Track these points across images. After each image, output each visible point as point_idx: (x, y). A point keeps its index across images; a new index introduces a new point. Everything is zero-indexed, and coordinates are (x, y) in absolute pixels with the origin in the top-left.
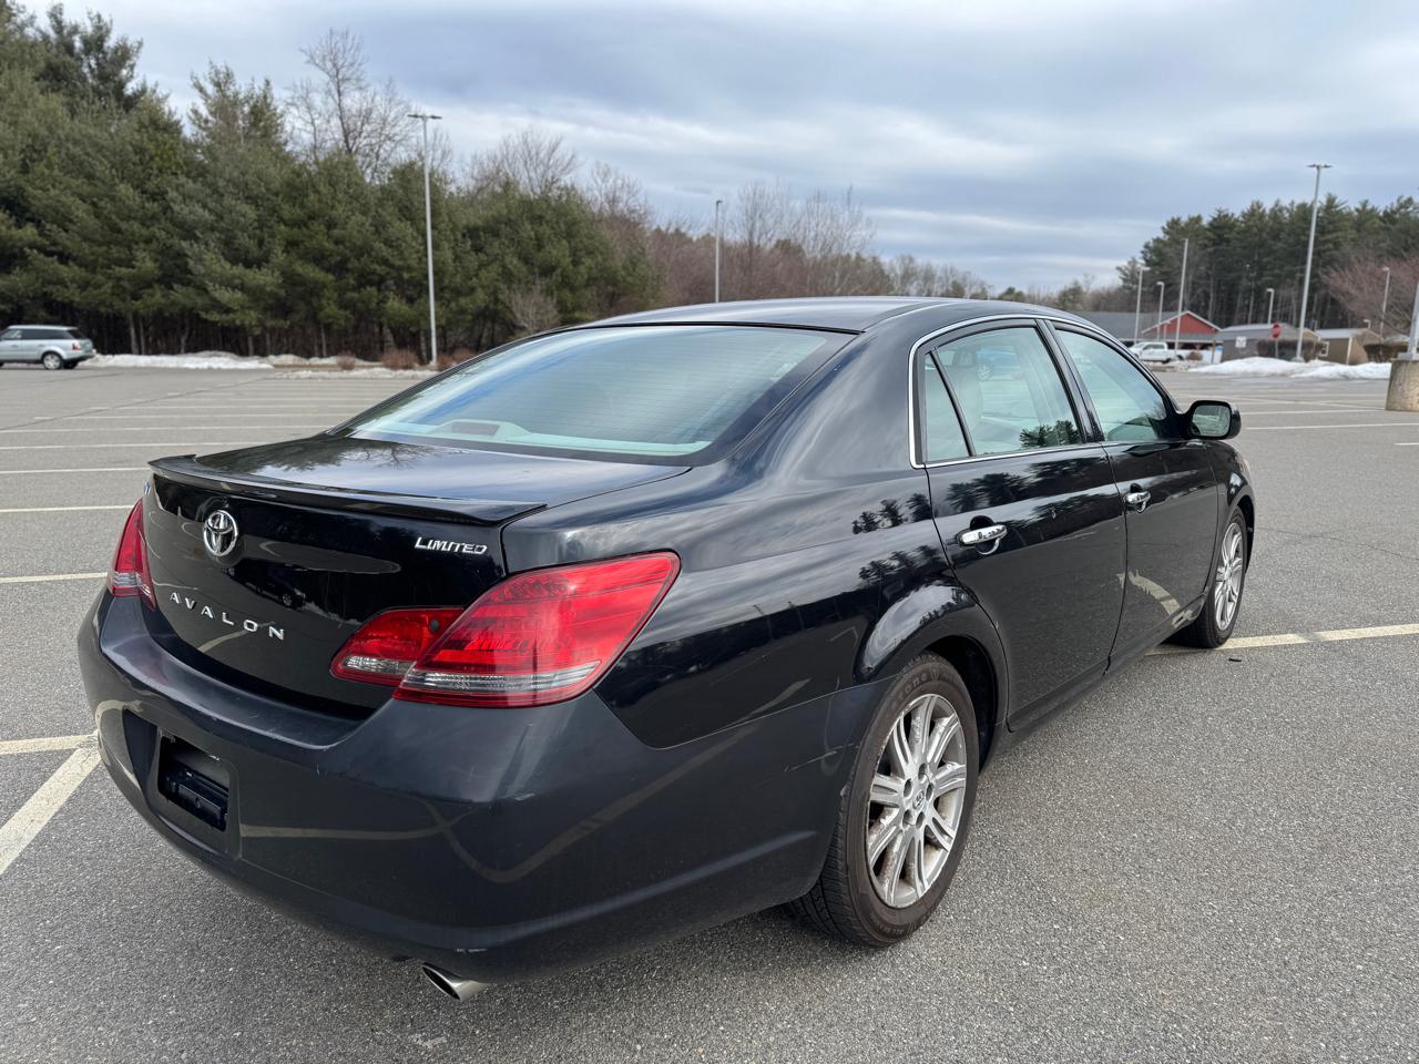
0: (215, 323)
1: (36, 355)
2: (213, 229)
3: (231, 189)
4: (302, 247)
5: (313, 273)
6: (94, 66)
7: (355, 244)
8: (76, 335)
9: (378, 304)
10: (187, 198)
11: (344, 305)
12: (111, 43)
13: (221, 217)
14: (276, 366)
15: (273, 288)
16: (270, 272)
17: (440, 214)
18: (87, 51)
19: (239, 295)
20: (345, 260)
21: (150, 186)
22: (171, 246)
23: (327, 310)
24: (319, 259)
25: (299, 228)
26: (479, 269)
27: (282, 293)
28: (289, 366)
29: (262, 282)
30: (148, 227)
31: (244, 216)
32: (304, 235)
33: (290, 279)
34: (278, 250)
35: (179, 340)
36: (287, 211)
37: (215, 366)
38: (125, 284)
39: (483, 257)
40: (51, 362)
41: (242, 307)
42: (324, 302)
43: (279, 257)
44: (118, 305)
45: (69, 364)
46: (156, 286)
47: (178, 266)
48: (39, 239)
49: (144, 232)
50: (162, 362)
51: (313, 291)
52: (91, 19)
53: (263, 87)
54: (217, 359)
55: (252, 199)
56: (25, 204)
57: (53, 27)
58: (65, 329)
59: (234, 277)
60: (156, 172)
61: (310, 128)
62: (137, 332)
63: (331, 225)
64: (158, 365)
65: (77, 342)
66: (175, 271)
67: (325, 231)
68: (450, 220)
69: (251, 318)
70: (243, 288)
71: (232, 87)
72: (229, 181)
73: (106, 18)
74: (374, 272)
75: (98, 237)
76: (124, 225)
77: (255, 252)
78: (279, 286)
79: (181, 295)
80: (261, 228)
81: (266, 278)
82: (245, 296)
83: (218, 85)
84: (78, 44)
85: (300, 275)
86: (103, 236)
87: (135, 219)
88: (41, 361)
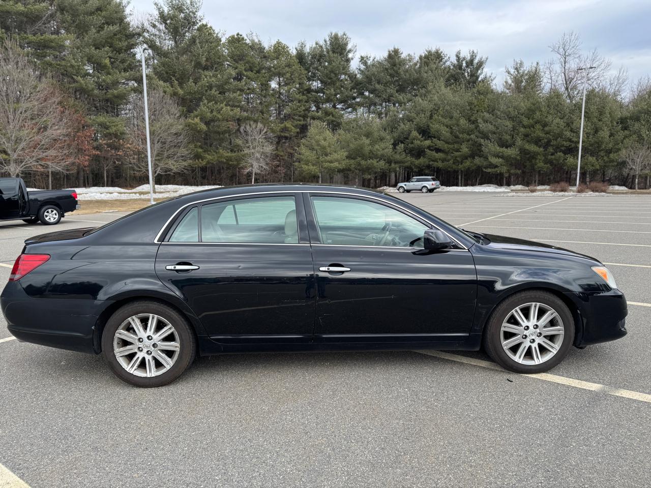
0: (489, 173)
1: (420, 188)
2: (494, 133)
3: (502, 115)
4: (530, 137)
5: (533, 148)
6: (469, 72)
7: (555, 133)
8: (434, 180)
9: (563, 161)
10: (486, 121)
11: (546, 162)
12: (476, 61)
13: (498, 128)
14: (512, 190)
15: (515, 156)
16: (514, 149)
17: (605, 113)
18: (467, 66)
19: (501, 160)
20: (549, 141)
21: (473, 118)
22: (477, 141)
23: (538, 165)
24: (537, 142)
25: (529, 128)
26: (624, 139)
27: (518, 158)
28: (519, 190)
29: (510, 154)
30: (470, 135)
31: (507, 126)
32: (531, 131)
33: (523, 151)
34: (519, 139)
35: (476, 179)
36: (526, 121)
37: (486, 191)
38: (458, 159)
39: (627, 132)
40: (424, 190)
41: (501, 165)
42: (537, 161)
43: (519, 142)
44: (455, 167)
45: (431, 191)
46: (469, 159)
47: (478, 149)
48: (431, 144)
49: (468, 137)
50: (466, 189)
51: (532, 156)
52: (470, 53)
53: (535, 66)
54: (488, 188)
55: (511, 118)
56: (429, 131)
57: (457, 60)
58: (430, 177)
59: (500, 152)
60: (476, 112)
61: (550, 81)
62: (461, 178)
63: (545, 125)
64: (465, 191)
65: (433, 182)
66: (477, 151)
67: (542, 128)
68: (611, 117)
69: (504, 169)
70: (502, 157)
71: (522, 69)
72: (502, 112)
73: (475, 52)
74: (563, 146)
75: (450, 141)
76: (461, 136)
77: (510, 142)
78: (518, 155)
79: (478, 161)
80: (513, 131)
81: (511, 152)
82: (503, 160)
83: (516, 69)
84: (464, 64)
85: (527, 150)
86: (452, 140)
87: (465, 132)
88: (421, 190)
